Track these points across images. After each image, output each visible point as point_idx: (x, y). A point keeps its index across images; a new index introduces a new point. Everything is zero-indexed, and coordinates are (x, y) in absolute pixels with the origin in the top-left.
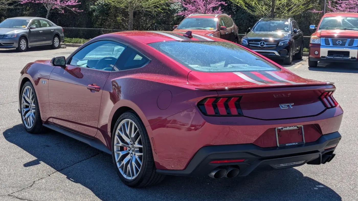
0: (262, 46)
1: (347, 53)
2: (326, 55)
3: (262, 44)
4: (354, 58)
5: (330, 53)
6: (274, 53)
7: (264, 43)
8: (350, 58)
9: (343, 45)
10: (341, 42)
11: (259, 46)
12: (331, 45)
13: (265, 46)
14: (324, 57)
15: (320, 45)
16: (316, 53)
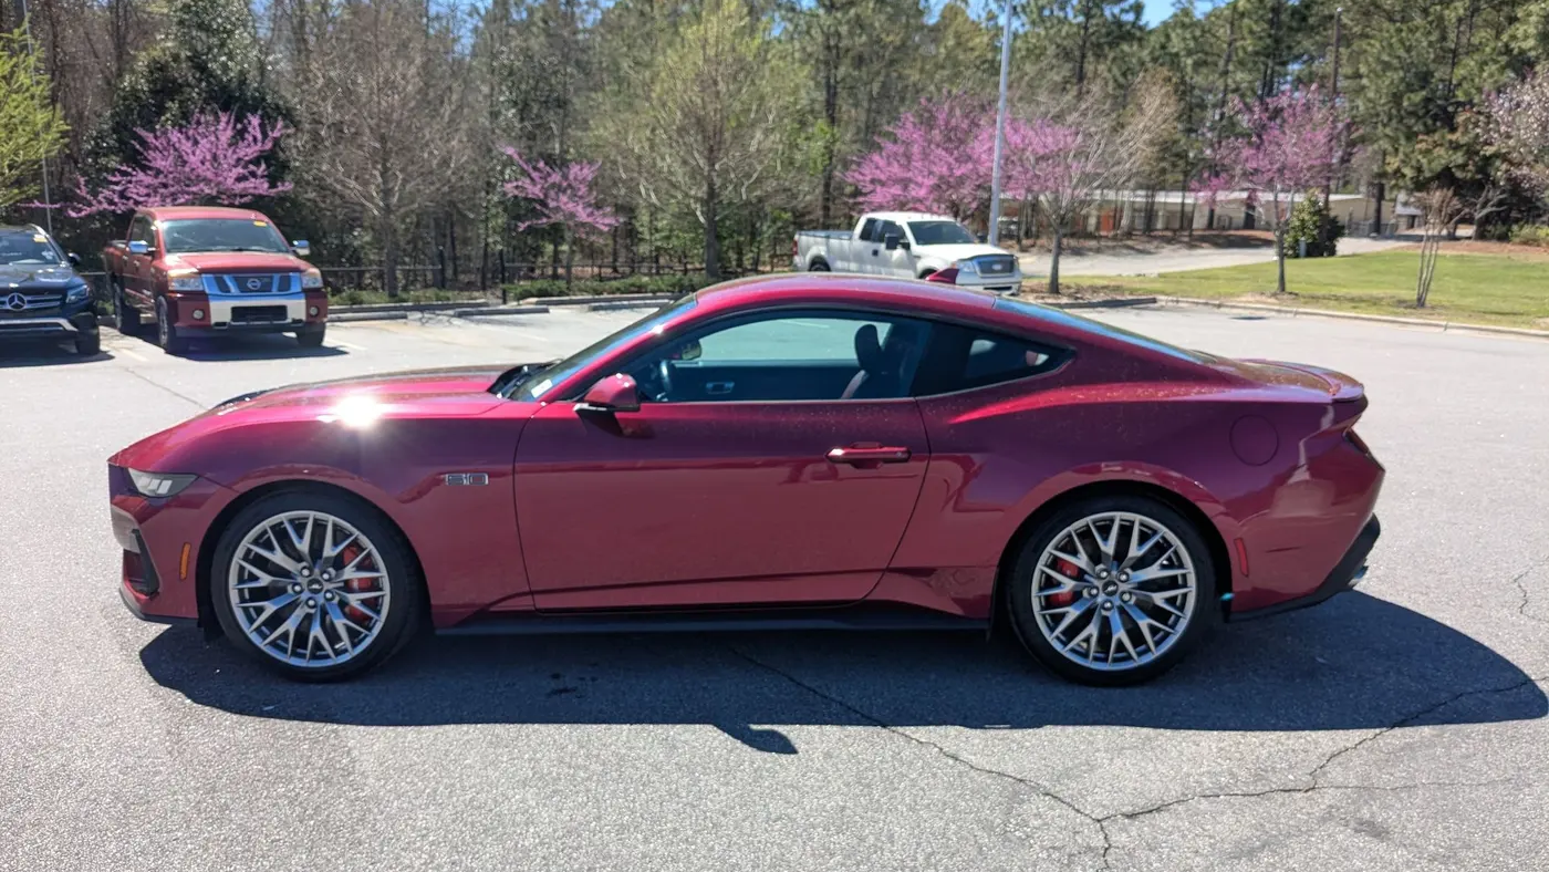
0: (17, 306)
1: (281, 311)
2: (227, 318)
3: (16, 301)
4: (300, 321)
5: (238, 313)
6: (59, 325)
7: (21, 299)
8: (289, 320)
9: (265, 290)
10: (259, 284)
11: (8, 307)
12: (234, 290)
13: (26, 307)
14: (224, 324)
15: (207, 295)
16: (198, 314)
